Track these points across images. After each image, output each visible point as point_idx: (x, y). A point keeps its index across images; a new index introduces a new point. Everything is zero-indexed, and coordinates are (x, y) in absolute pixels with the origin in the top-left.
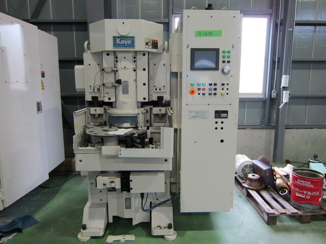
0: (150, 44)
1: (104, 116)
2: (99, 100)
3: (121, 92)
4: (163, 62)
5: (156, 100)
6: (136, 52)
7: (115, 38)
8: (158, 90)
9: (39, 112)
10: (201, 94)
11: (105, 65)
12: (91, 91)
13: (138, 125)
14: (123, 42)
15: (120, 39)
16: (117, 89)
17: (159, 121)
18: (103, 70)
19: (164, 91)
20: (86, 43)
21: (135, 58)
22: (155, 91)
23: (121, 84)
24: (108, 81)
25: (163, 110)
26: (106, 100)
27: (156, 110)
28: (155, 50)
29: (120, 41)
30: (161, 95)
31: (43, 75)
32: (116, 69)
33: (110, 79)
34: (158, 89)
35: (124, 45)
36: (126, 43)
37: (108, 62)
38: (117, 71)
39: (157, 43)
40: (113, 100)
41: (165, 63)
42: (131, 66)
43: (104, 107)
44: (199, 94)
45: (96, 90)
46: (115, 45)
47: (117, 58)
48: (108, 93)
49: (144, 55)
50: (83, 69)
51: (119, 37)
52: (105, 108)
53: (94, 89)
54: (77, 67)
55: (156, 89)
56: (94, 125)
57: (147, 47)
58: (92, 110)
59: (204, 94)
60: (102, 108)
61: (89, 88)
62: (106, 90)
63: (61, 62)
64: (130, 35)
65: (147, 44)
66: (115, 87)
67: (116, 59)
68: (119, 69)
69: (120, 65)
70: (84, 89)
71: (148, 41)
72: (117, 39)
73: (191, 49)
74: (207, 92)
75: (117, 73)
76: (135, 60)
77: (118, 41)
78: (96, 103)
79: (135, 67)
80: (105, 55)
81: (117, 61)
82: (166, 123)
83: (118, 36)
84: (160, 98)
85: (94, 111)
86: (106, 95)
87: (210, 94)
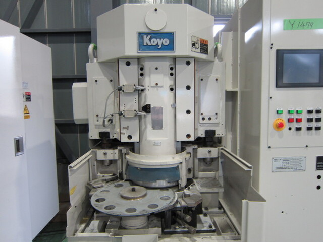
0: (197, 46)
1: (119, 162)
2: (111, 137)
3: (149, 126)
4: (213, 76)
5: (204, 136)
6: (174, 59)
7: (141, 35)
8: (207, 121)
9: (20, 153)
10: (293, 129)
11: (123, 82)
12: (98, 123)
13: (180, 182)
14: (155, 41)
15: (149, 37)
16: (143, 120)
17: (206, 168)
18: (120, 89)
19: (217, 121)
20: (91, 47)
21: (171, 69)
22: (201, 121)
23: (150, 112)
24: (128, 107)
25: (214, 152)
26: (124, 139)
27: (203, 152)
28: (203, 56)
29: (150, 40)
30: (212, 128)
31: (28, 98)
32: (142, 88)
33: (130, 105)
34: (207, 119)
35: (156, 48)
36: (160, 44)
37: (127, 77)
38: (142, 90)
39: (207, 46)
40: (135, 139)
41: (218, 76)
42: (167, 81)
43: (119, 148)
44: (290, 129)
45: (107, 123)
46: (142, 46)
47: (142, 69)
48: (127, 128)
49: (188, 63)
50: (86, 88)
51: (147, 34)
52: (120, 151)
53: (104, 121)
54: (75, 85)
55: (204, 119)
56: (103, 181)
57: (194, 50)
58: (101, 154)
59: (299, 129)
60: (116, 151)
61: (96, 119)
62: (124, 123)
63: (55, 80)
64: (166, 30)
65: (194, 45)
66: (140, 117)
67: (140, 72)
68: (146, 86)
69: (149, 81)
70: (88, 120)
71: (196, 41)
72: (145, 36)
73: (277, 51)
74: (304, 125)
75: (143, 95)
76: (173, 71)
77: (146, 40)
78: (105, 142)
79: (172, 83)
80: (122, 66)
81: (142, 75)
82: (217, 170)
83: (147, 31)
84: (210, 133)
85: (103, 156)
86: (123, 131)
87: (309, 129)
